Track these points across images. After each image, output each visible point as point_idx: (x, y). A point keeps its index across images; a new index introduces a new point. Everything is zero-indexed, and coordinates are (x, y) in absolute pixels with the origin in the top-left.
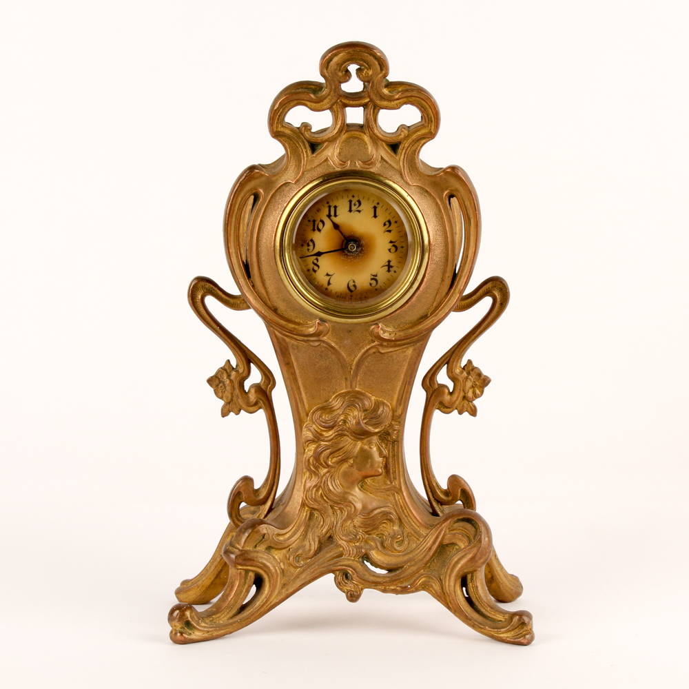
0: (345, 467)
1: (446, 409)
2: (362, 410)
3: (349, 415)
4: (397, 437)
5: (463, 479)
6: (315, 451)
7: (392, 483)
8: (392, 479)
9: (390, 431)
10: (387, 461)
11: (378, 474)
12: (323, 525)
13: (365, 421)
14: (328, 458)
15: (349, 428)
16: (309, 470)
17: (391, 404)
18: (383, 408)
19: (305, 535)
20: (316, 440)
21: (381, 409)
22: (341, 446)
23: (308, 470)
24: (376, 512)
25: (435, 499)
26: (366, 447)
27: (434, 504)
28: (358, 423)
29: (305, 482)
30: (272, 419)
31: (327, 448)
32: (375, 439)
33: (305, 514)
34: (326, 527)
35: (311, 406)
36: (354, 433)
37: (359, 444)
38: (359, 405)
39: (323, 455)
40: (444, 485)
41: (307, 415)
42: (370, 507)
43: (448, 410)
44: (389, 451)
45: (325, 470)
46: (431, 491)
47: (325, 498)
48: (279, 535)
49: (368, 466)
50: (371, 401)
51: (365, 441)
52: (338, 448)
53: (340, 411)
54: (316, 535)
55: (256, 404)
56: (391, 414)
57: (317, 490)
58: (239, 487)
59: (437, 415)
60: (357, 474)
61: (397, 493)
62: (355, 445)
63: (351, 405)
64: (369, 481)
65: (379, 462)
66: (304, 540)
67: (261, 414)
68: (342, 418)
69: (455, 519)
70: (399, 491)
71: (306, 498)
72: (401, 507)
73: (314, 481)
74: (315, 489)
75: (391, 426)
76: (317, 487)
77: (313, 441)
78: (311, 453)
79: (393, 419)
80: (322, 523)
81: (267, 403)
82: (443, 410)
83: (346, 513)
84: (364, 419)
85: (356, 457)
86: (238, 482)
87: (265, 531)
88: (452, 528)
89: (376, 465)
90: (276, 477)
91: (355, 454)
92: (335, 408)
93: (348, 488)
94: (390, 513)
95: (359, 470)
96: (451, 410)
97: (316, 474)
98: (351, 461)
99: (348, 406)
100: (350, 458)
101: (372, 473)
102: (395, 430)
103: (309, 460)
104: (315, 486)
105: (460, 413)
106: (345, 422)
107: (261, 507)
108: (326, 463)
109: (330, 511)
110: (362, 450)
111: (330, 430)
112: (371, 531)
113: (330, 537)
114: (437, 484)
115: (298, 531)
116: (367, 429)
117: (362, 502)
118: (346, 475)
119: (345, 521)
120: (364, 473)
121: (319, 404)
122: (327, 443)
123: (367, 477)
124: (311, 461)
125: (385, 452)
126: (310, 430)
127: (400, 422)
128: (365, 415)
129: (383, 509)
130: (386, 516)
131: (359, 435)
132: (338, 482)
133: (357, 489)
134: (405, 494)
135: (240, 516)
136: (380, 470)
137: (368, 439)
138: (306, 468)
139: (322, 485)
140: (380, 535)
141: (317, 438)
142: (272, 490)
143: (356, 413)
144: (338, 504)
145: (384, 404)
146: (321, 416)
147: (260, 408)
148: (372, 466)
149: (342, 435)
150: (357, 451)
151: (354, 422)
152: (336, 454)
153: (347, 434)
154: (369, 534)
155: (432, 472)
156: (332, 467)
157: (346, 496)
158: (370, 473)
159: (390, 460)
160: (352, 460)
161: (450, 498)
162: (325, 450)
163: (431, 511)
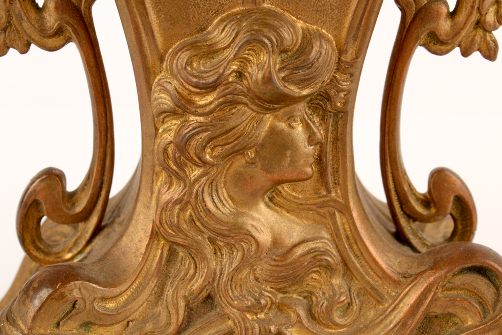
0: (239, 162)
1: (439, 47)
2: (276, 50)
3: (249, 61)
4: (345, 104)
5: (459, 178)
6: (178, 133)
7: (329, 192)
8: (331, 184)
9: (332, 92)
10: (321, 151)
11: (304, 177)
12: (194, 276)
13: (283, 75)
14: (204, 148)
15: (249, 89)
16: (167, 169)
17: (335, 37)
18: (321, 45)
19: (159, 293)
20: (180, 111)
21: (316, 48)
22: (232, 124)
23: (164, 168)
24: (299, 251)
25: (405, 213)
26: (282, 125)
27: (403, 221)
28: (268, 80)
29: (159, 191)
30: (92, 64)
31: (202, 128)
32: (301, 109)
33: (159, 252)
34: (200, 281)
35: (168, 42)
36: (259, 98)
37: (269, 120)
38: (270, 40)
39: (193, 143)
40: (421, 186)
41: (162, 60)
42: (289, 241)
43: (444, 48)
44: (326, 130)
45: (197, 172)
46: (400, 200)
47: (198, 223)
48: (104, 299)
49: (286, 162)
50: (295, 32)
51: (281, 113)
52: (224, 129)
53: (230, 53)
54: (181, 293)
55: (59, 32)
56: (335, 58)
57: (182, 210)
58: (34, 191)
59: (420, 56)
60: (262, 178)
61: (340, 212)
62: (260, 122)
63: (254, 42)
64: (286, 189)
65: (307, 156)
66: (156, 304)
67: (72, 52)
68: (235, 67)
69: (457, 269)
70: (345, 210)
71: (161, 224)
72: (347, 238)
73: (176, 191)
74: (178, 207)
75: (334, 80)
76: (182, 202)
77: (173, 113)
78: (169, 137)
79: (338, 69)
80: (192, 271)
81: (81, 32)
82: (434, 48)
83: (240, 254)
84: (281, 70)
85: (262, 146)
86: (33, 182)
87: (76, 294)
88: (448, 285)
89: (302, 162)
90: (106, 173)
91: (260, 140)
92: (220, 46)
93: (245, 204)
94: (326, 252)
95: (267, 171)
96: (449, 47)
97: (181, 179)
98: (251, 154)
99: (248, 42)
100: (250, 148)
101: (294, 176)
102: (342, 91)
103: (165, 150)
104: (179, 201)
105: (465, 53)
106: (240, 75)
107: (81, 225)
108: (199, 158)
109: (209, 250)
110: (273, 131)
111: (208, 93)
112: (290, 286)
113: (209, 297)
114: (410, 185)
115: (144, 288)
116: (286, 91)
117: (272, 231)
118: (240, 180)
119: (238, 269)
120: (276, 176)
121: (185, 35)
122: (201, 119)
123: (281, 182)
124: (170, 152)
125: (320, 133)
126: (166, 91)
127: (352, 75)
128: (283, 61)
129: (311, 245)
130: (318, 261)
131: (271, 102)
132: (224, 193)
133: (262, 206)
134: (355, 214)
135: (40, 239)
136: (309, 170)
137: (287, 109)
138: (160, 165)
139: (193, 200)
140: (306, 294)
141: (182, 107)
142: (99, 195)
143: (264, 57)
144: (224, 236)
145: (321, 36)
146: (189, 63)
147: (68, 40)
148: (293, 163)
149: (233, 103)
150: (263, 134)
151: (260, 76)
152: (220, 141)
153: (245, 100)
154: (284, 293)
155: (401, 164)
156: (213, 165)
157: (240, 220)
158: (288, 176)
159: (329, 148)
160: (253, 150)
161: (433, 211)
162: (198, 133)
163: (393, 230)
